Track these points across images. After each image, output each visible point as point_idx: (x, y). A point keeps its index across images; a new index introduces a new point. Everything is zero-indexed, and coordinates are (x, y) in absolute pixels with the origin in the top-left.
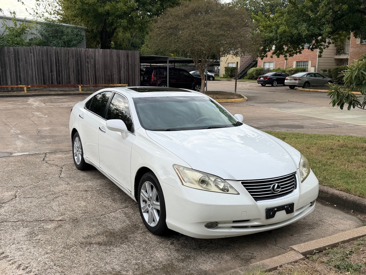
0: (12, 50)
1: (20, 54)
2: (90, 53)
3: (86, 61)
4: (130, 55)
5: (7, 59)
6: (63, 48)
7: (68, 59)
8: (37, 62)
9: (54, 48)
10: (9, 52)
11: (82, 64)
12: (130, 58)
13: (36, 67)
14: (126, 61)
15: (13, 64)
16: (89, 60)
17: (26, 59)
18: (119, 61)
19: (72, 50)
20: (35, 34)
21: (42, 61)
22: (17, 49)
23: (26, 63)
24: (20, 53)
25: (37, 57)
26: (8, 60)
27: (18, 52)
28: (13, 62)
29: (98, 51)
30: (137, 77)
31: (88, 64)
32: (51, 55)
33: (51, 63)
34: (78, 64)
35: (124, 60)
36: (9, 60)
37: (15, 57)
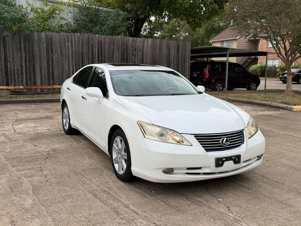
0: (44, 37)
1: (54, 44)
2: (138, 44)
3: (132, 54)
4: (180, 46)
5: (36, 49)
6: (107, 36)
7: (113, 51)
8: (76, 54)
9: (97, 35)
10: (40, 40)
11: (128, 57)
12: (180, 50)
13: (74, 62)
14: (176, 54)
15: (44, 56)
16: (136, 53)
17: (61, 50)
18: (169, 54)
19: (118, 39)
20: (65, 20)
21: (82, 53)
22: (51, 36)
23: (61, 56)
24: (53, 41)
25: (75, 47)
26: (38, 51)
27: (51, 40)
28: (44, 53)
29: (147, 42)
30: (187, 73)
31: (135, 58)
32: (93, 45)
33: (92, 55)
34: (124, 58)
35: (174, 53)
36: (40, 51)
37: (47, 46)
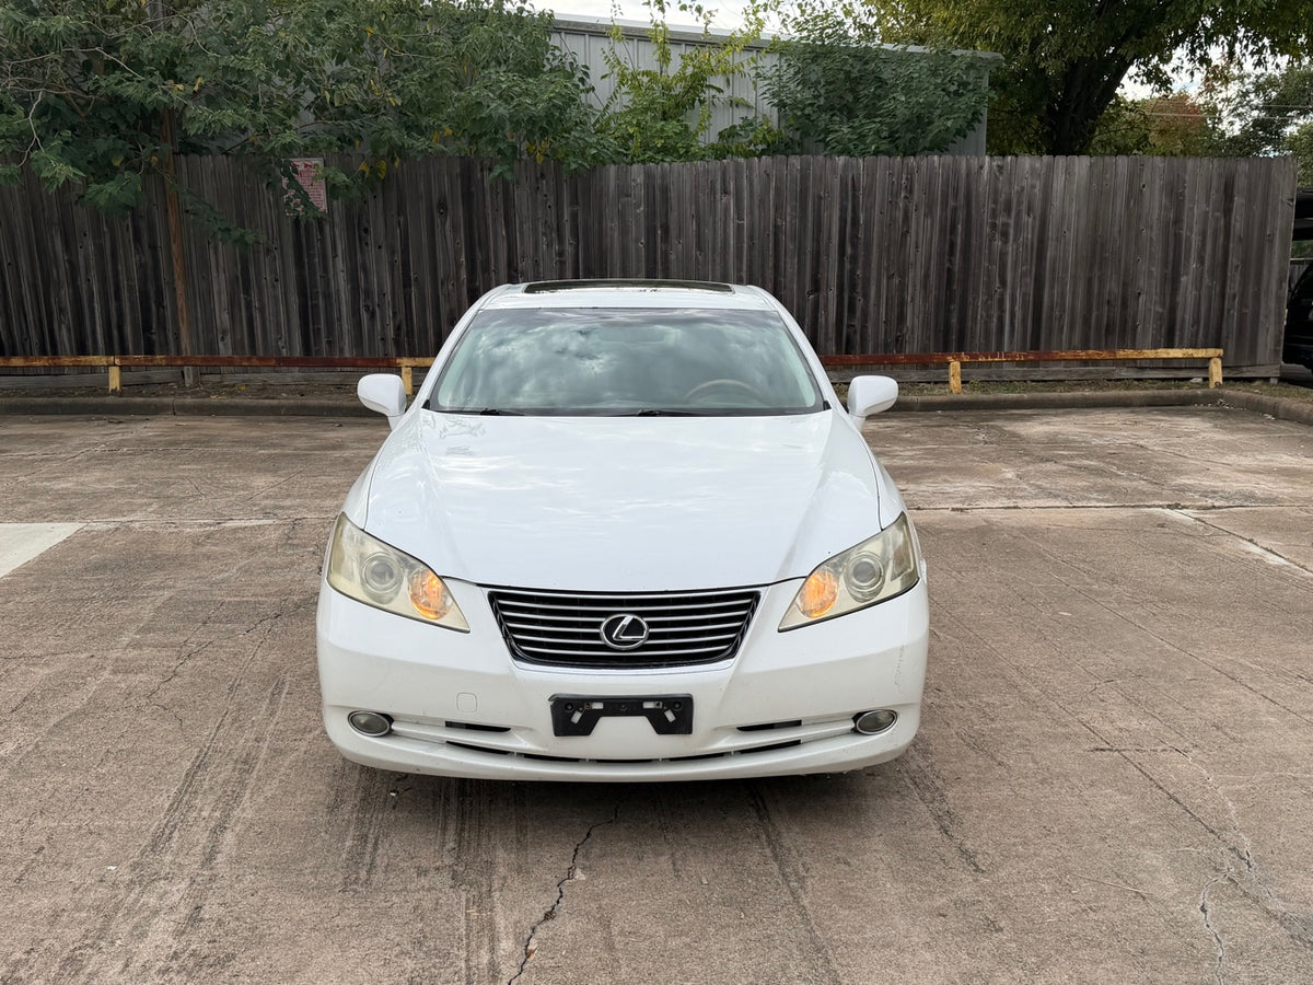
0: (640, 179)
1: (674, 202)
2: (1024, 183)
3: (994, 226)
4: (1241, 183)
5: (612, 226)
6: (883, 159)
7: (906, 218)
8: (751, 238)
9: (841, 160)
10: (623, 192)
11: (973, 242)
12: (1238, 200)
13: (745, 268)
14: (1217, 220)
15: (638, 249)
16: (1012, 222)
17: (698, 225)
18: (1178, 221)
19: (931, 168)
20: (748, 107)
21: (776, 235)
22: (663, 177)
23: (699, 248)
24: (673, 194)
25: (751, 212)
26: (616, 235)
27: (665, 190)
28: (637, 240)
29: (1068, 171)
30: (1272, 305)
31: (1006, 242)
32: (820, 198)
33: (817, 240)
34: (952, 245)
35: (1207, 213)
36: (624, 232)
37: (651, 215)
